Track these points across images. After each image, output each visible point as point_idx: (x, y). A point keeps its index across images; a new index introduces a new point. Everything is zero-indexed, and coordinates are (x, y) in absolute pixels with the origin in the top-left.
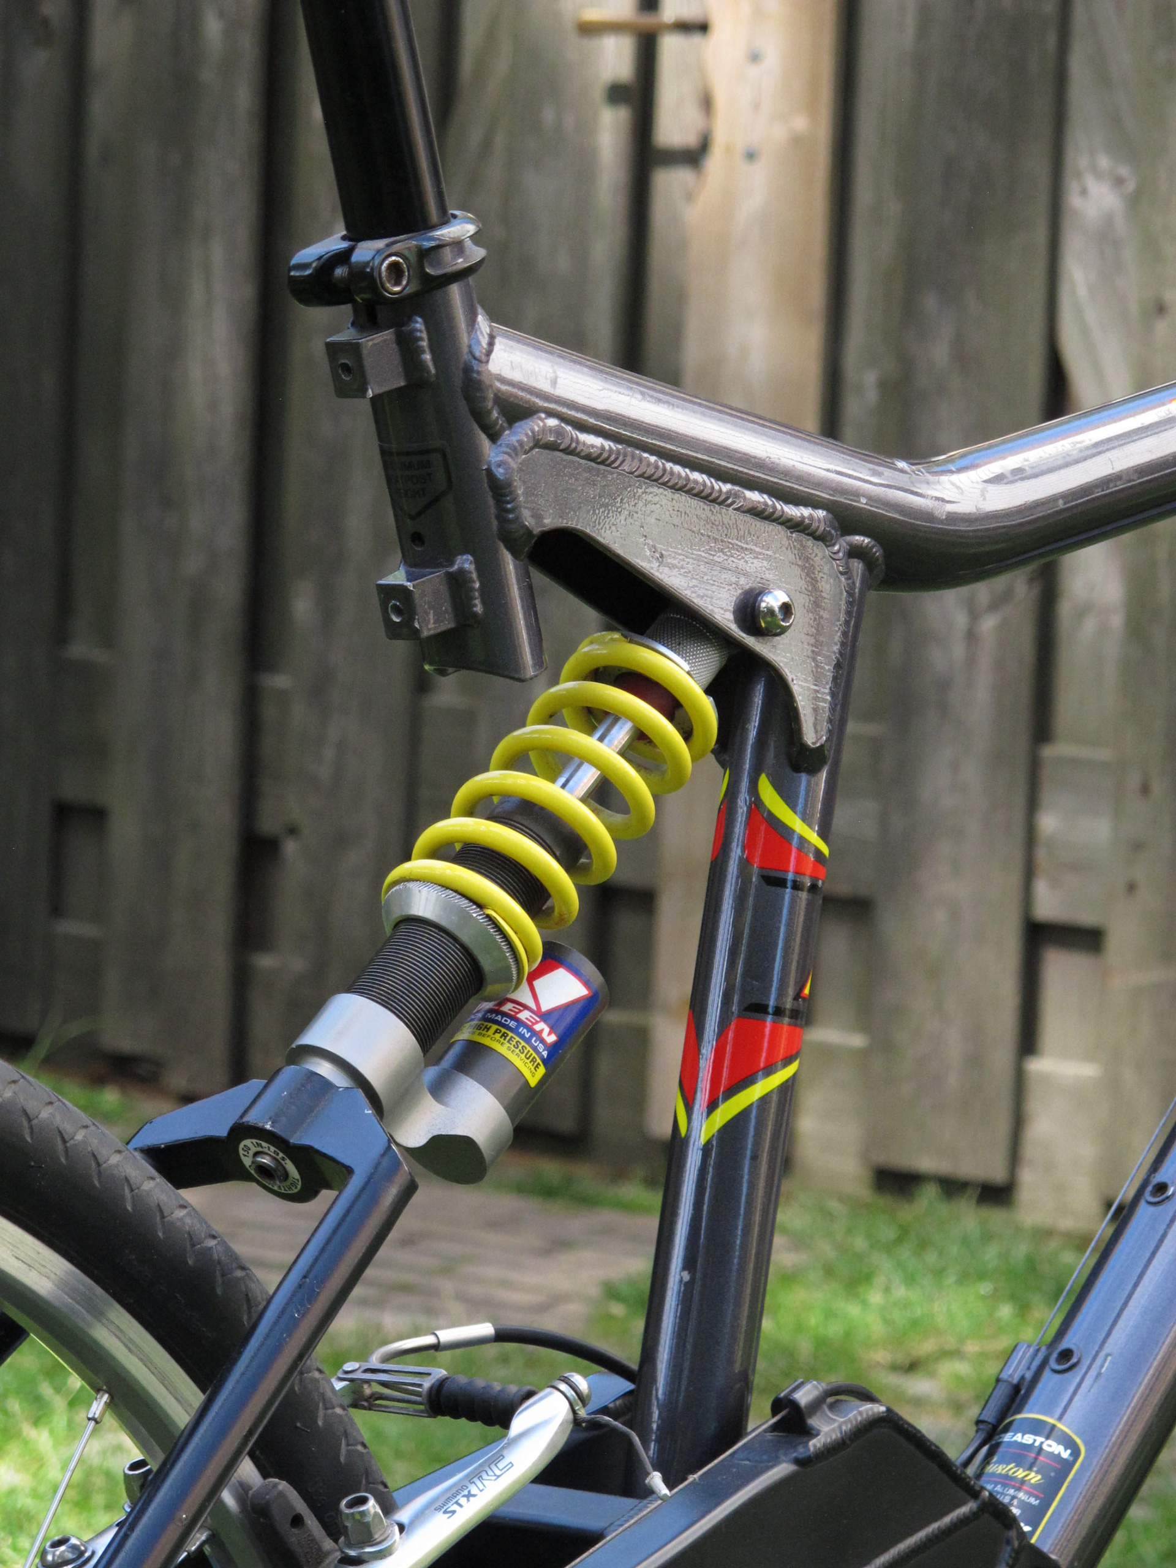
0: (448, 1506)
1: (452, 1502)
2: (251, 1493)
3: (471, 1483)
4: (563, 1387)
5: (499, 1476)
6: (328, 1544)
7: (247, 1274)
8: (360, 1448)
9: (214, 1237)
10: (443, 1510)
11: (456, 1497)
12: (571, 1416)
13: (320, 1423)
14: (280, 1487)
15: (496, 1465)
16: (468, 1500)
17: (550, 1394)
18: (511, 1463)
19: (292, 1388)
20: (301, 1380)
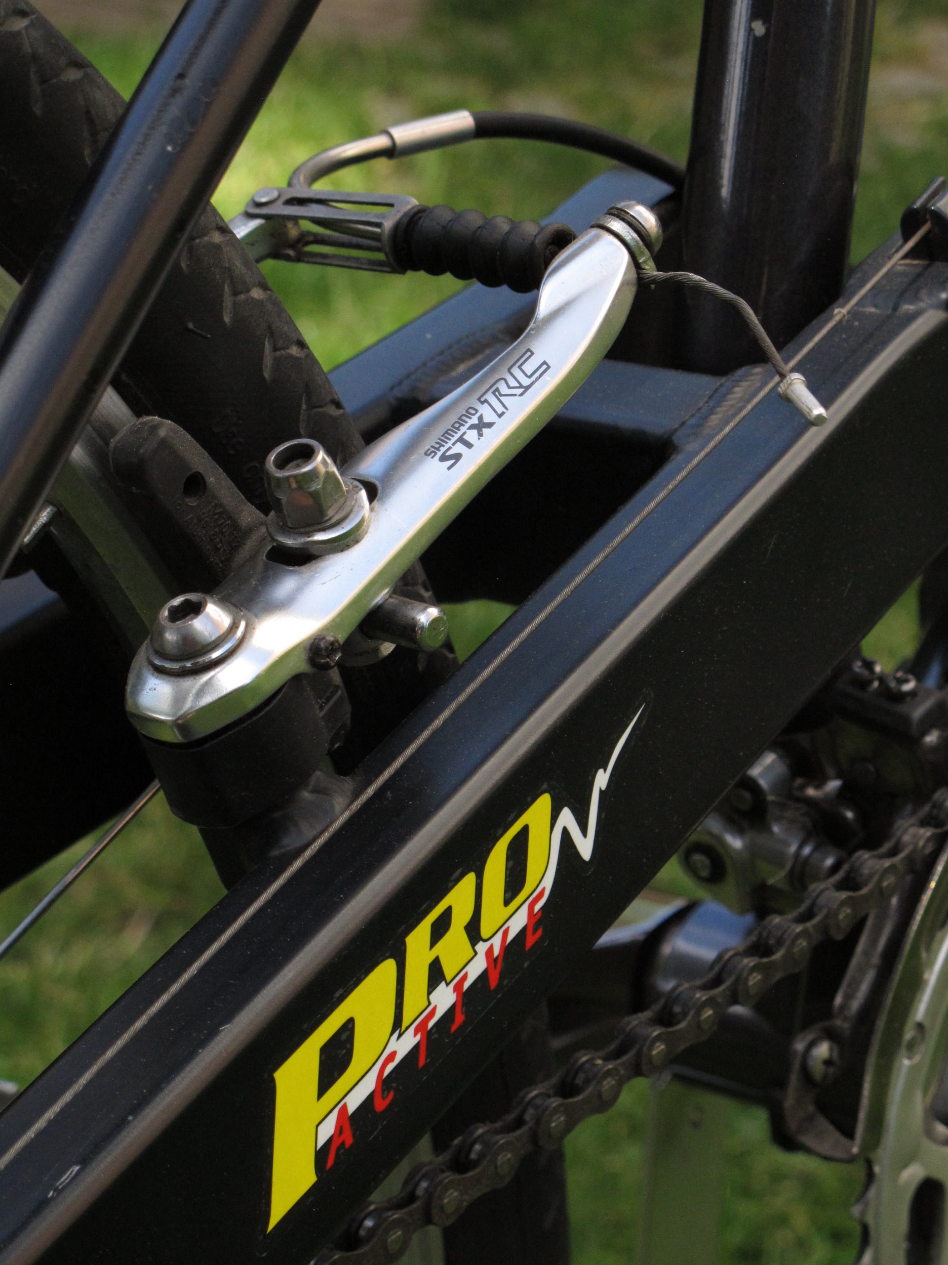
0: (447, 446)
1: (453, 440)
2: (113, 442)
3: (482, 403)
4: (617, 225)
5: (527, 388)
6: (248, 514)
7: (86, 75)
8: (294, 350)
9: (23, 14)
10: (439, 454)
11: (458, 429)
12: (633, 275)
13: (227, 319)
14: (162, 433)
15: (520, 367)
16: (480, 435)
17: (597, 238)
18: (545, 363)
19: (177, 266)
20: (191, 250)
